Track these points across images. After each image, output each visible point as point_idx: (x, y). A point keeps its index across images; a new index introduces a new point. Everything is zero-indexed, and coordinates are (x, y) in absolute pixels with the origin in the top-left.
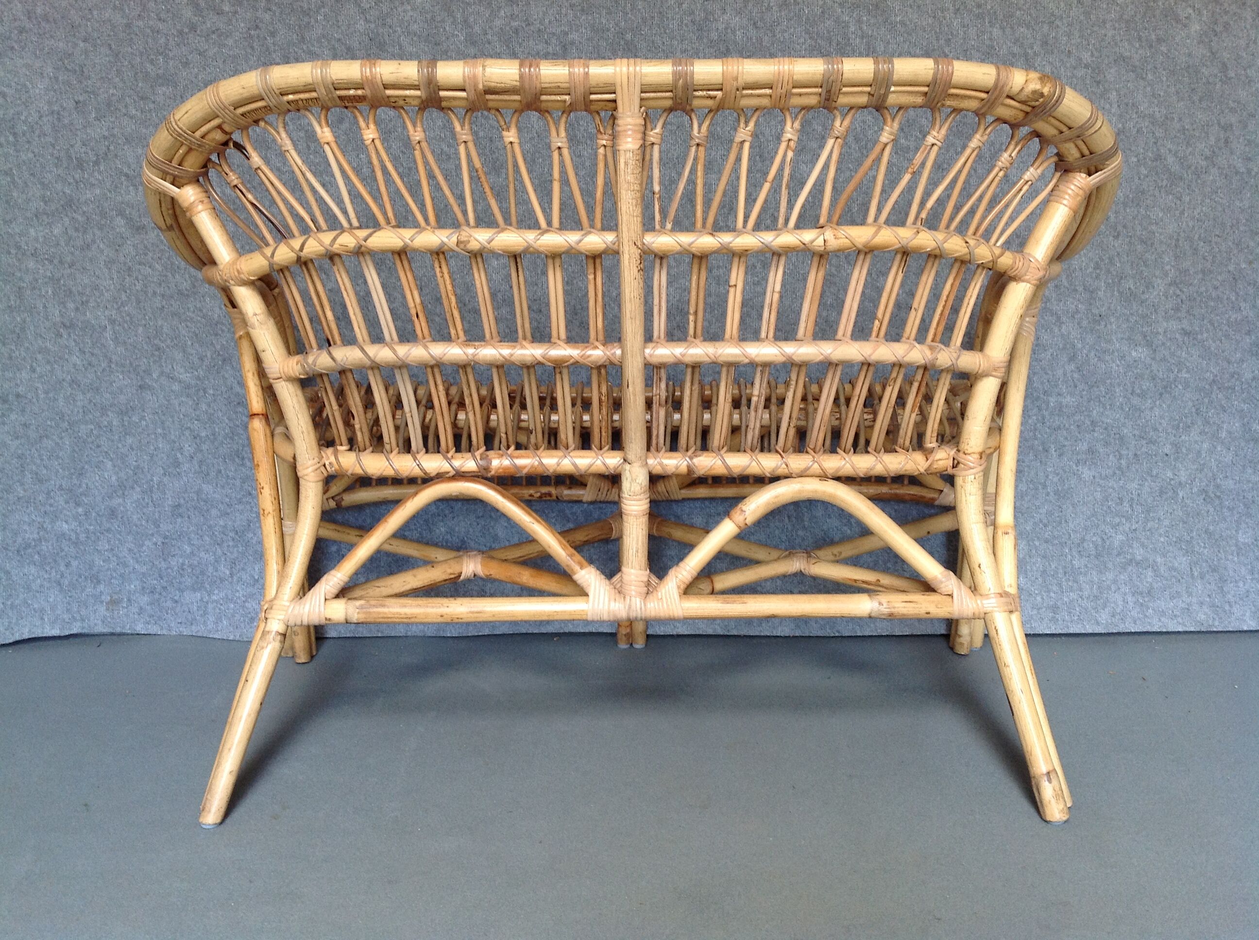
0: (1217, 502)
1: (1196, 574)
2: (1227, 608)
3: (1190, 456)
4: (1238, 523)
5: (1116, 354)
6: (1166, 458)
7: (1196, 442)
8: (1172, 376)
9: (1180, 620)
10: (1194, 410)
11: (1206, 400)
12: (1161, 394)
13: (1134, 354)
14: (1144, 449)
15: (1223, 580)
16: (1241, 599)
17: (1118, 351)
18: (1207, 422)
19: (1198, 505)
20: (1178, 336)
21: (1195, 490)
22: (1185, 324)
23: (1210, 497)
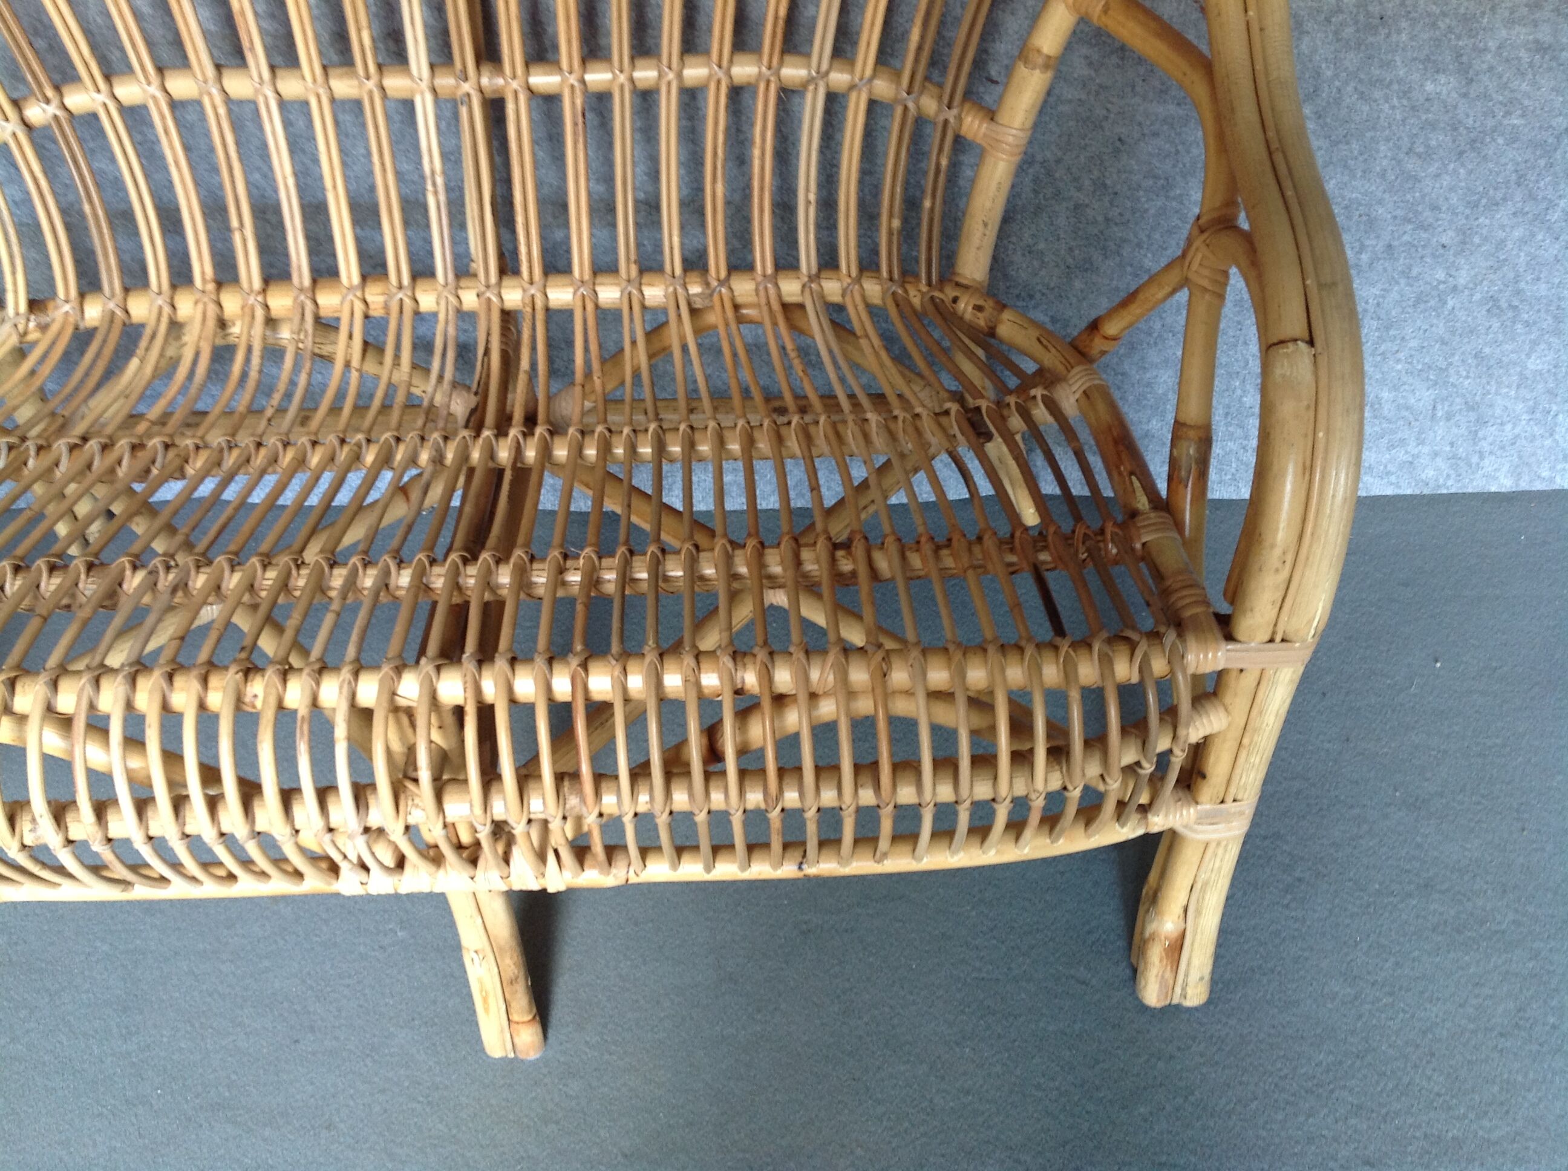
0: (1510, 314)
1: (1440, 414)
2: (1475, 459)
3: (1484, 248)
4: (1535, 343)
5: (1395, 87)
6: (1441, 251)
7: (1502, 227)
8: (1490, 123)
9: (1393, 479)
10: (1514, 177)
11: (1542, 162)
12: (1461, 153)
13: (1429, 87)
14: (1406, 238)
15: (1482, 422)
16: (1502, 448)
17: (1399, 82)
18: (1532, 197)
19: (1475, 318)
20: (1523, 54)
21: (1477, 297)
22: (1544, 34)
23: (1499, 307)
